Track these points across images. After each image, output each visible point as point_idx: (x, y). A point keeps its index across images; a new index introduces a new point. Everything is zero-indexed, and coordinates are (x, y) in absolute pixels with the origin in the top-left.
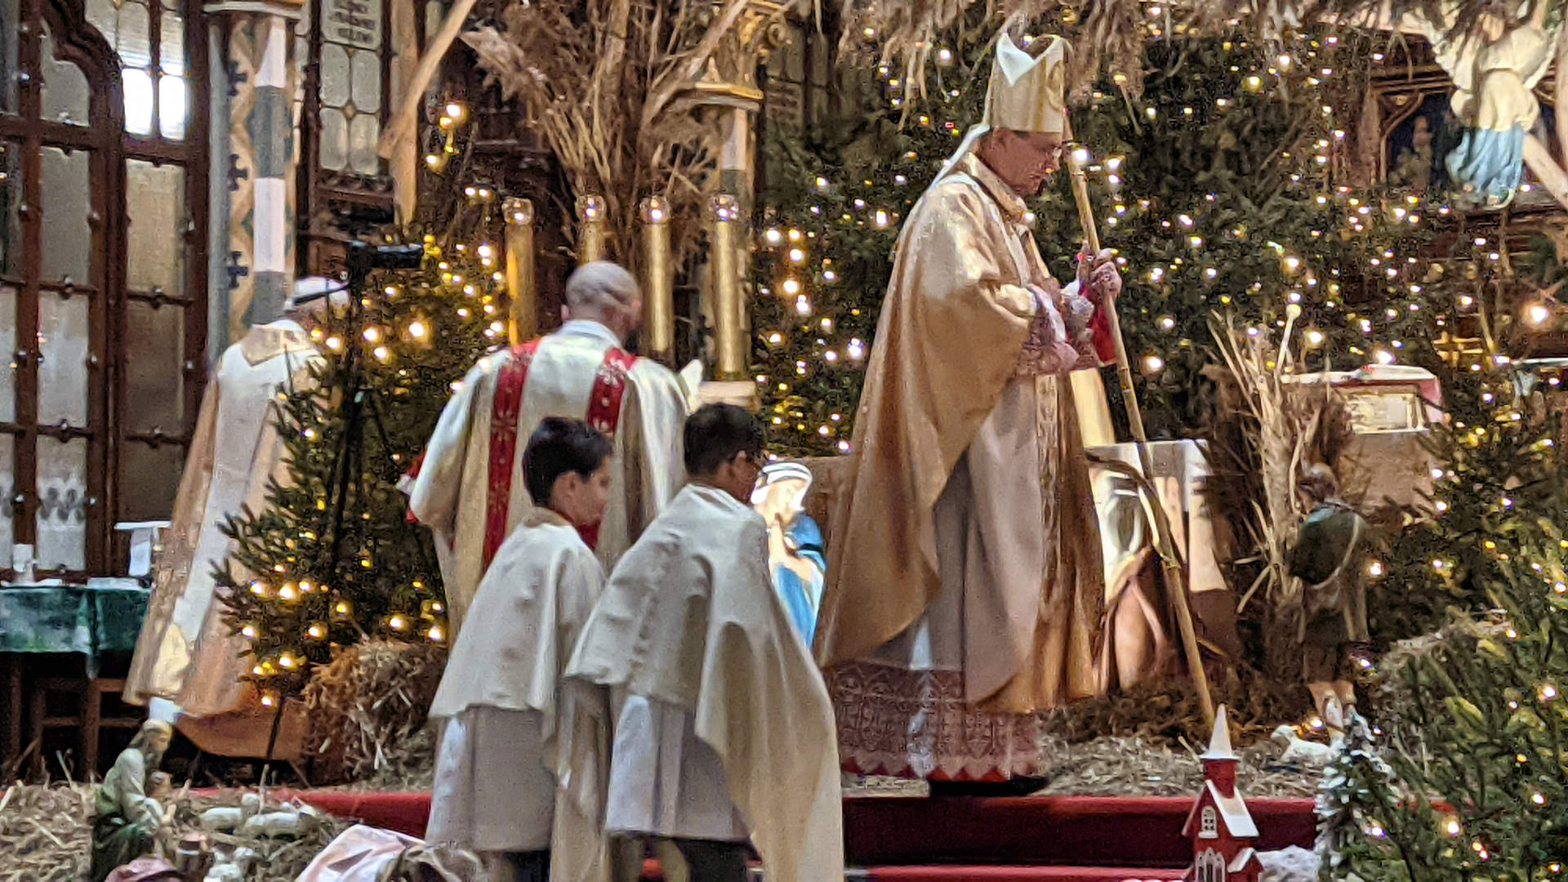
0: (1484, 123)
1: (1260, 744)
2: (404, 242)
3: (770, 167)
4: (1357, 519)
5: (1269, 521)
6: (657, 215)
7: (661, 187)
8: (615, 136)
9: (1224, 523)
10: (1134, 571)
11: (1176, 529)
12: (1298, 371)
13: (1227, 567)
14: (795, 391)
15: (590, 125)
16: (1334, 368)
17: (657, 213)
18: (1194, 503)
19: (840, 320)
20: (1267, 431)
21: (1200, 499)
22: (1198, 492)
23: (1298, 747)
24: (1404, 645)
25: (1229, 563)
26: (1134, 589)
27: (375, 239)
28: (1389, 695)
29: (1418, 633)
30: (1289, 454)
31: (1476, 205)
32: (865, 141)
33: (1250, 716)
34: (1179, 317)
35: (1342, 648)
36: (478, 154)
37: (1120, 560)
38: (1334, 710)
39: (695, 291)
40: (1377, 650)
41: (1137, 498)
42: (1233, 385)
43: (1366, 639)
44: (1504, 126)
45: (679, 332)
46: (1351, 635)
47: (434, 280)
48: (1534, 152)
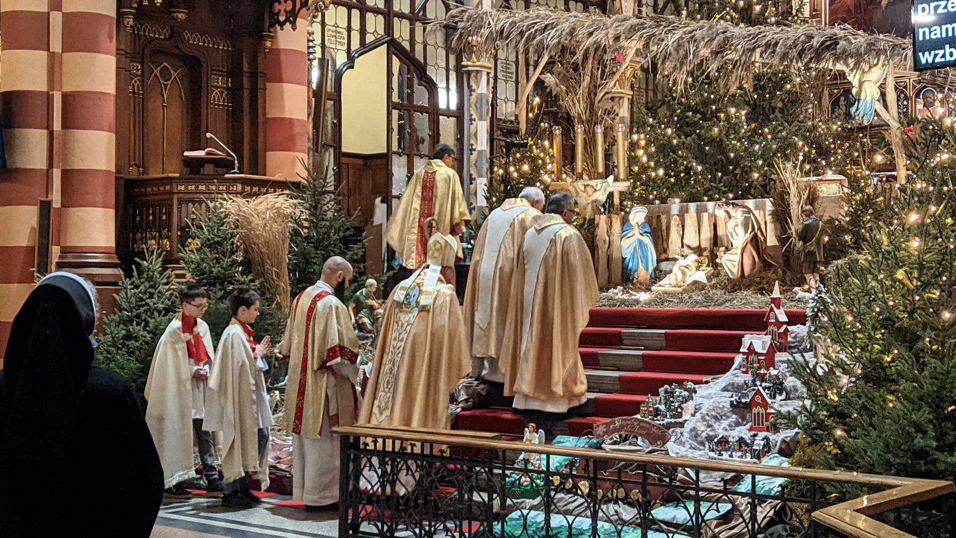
0: (863, 97)
1: (789, 293)
2: (522, 140)
3: (635, 116)
4: (821, 223)
5: (792, 224)
6: (599, 131)
7: (601, 121)
8: (587, 107)
9: (778, 225)
10: (749, 239)
11: (763, 227)
12: (802, 177)
13: (779, 238)
14: (642, 184)
15: (579, 103)
16: (813, 176)
17: (599, 130)
18: (769, 219)
19: (656, 163)
20: (792, 195)
21: (770, 217)
22: (769, 215)
23: (801, 294)
24: (835, 262)
25: (780, 237)
26: (749, 246)
27: (514, 139)
28: (831, 278)
29: (840, 258)
30: (799, 203)
31: (860, 124)
32: (664, 108)
33: (786, 284)
34: (764, 161)
35: (815, 263)
36: (545, 113)
37: (745, 236)
38: (813, 283)
39: (612, 154)
40: (826, 263)
41: (750, 217)
42: (781, 181)
43: (823, 260)
44: (869, 98)
45: (607, 167)
46: (818, 259)
47: (532, 152)
48: (879, 107)
